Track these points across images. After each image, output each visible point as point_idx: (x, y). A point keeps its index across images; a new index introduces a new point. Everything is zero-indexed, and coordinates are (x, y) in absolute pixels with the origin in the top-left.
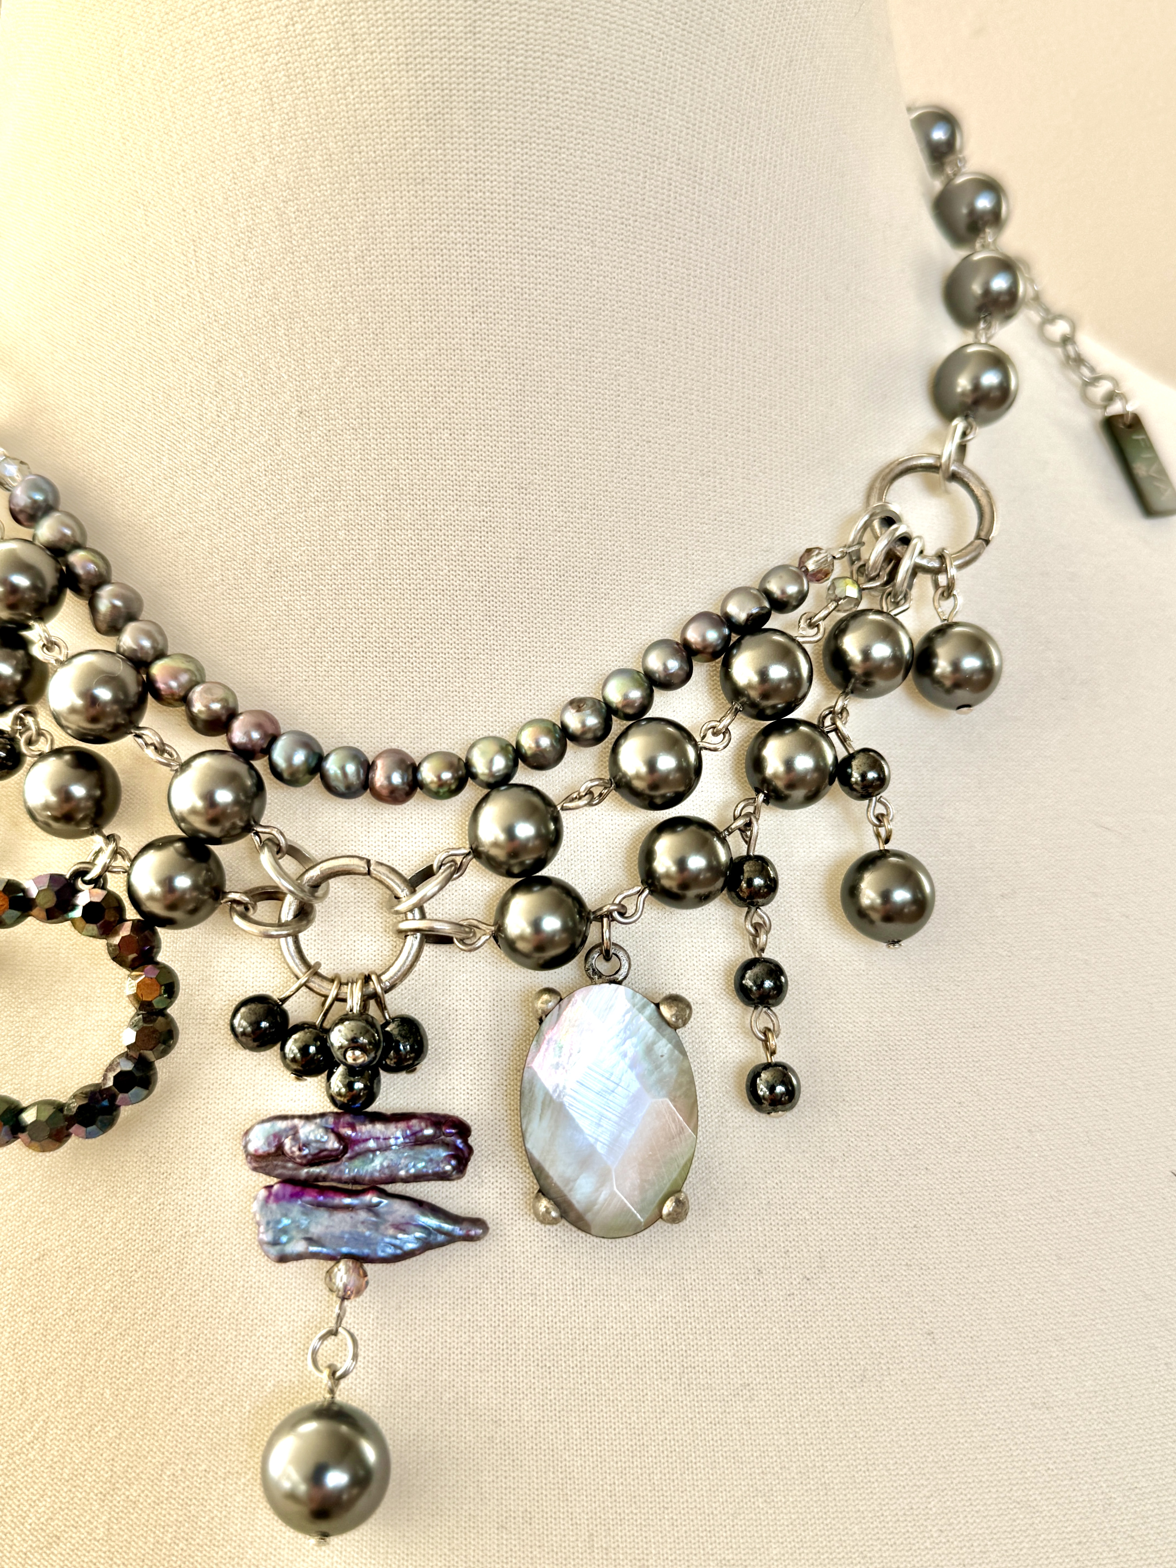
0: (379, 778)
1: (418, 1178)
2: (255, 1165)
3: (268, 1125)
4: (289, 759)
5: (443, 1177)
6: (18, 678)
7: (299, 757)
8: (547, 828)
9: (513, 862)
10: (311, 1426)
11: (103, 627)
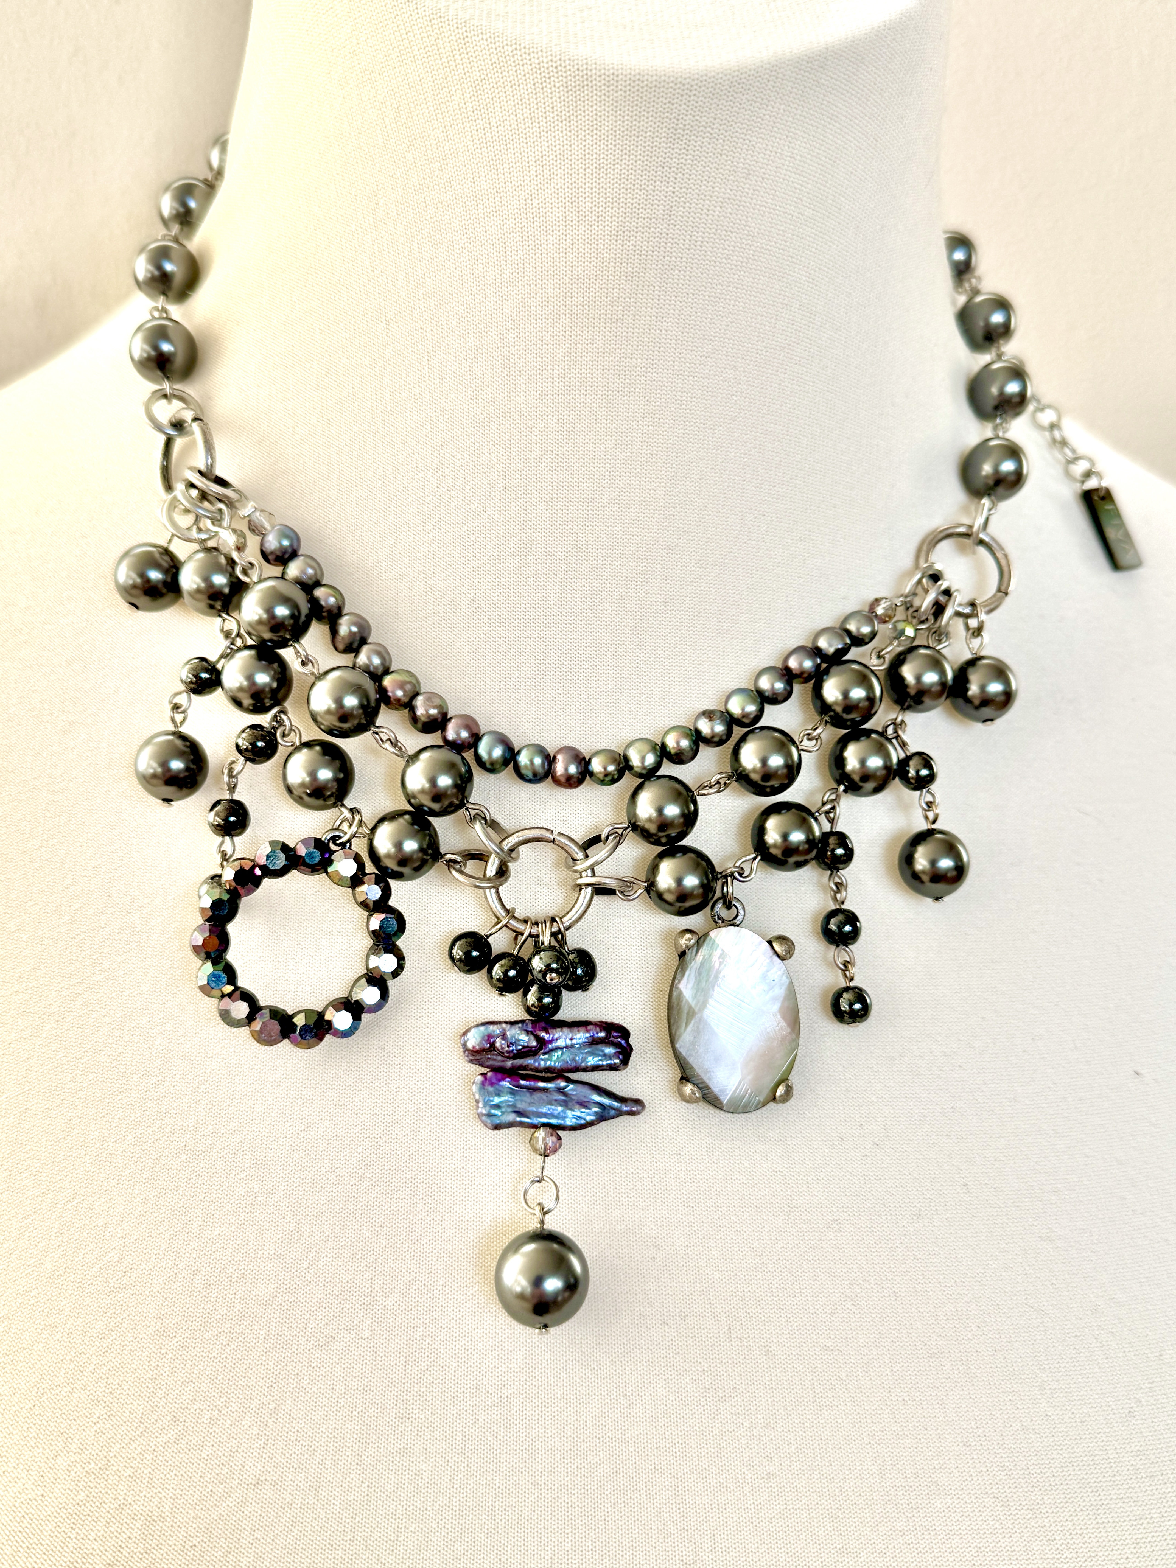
0: (559, 768)
1: (596, 1068)
2: (471, 1058)
3: (482, 1028)
4: (490, 753)
5: (612, 1068)
6: (275, 685)
7: (498, 752)
8: (688, 808)
9: (661, 834)
10: (531, 1247)
11: (341, 647)
